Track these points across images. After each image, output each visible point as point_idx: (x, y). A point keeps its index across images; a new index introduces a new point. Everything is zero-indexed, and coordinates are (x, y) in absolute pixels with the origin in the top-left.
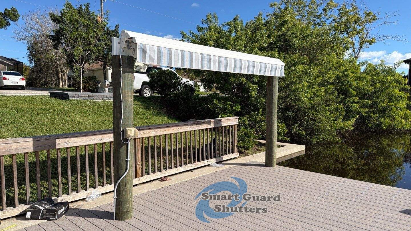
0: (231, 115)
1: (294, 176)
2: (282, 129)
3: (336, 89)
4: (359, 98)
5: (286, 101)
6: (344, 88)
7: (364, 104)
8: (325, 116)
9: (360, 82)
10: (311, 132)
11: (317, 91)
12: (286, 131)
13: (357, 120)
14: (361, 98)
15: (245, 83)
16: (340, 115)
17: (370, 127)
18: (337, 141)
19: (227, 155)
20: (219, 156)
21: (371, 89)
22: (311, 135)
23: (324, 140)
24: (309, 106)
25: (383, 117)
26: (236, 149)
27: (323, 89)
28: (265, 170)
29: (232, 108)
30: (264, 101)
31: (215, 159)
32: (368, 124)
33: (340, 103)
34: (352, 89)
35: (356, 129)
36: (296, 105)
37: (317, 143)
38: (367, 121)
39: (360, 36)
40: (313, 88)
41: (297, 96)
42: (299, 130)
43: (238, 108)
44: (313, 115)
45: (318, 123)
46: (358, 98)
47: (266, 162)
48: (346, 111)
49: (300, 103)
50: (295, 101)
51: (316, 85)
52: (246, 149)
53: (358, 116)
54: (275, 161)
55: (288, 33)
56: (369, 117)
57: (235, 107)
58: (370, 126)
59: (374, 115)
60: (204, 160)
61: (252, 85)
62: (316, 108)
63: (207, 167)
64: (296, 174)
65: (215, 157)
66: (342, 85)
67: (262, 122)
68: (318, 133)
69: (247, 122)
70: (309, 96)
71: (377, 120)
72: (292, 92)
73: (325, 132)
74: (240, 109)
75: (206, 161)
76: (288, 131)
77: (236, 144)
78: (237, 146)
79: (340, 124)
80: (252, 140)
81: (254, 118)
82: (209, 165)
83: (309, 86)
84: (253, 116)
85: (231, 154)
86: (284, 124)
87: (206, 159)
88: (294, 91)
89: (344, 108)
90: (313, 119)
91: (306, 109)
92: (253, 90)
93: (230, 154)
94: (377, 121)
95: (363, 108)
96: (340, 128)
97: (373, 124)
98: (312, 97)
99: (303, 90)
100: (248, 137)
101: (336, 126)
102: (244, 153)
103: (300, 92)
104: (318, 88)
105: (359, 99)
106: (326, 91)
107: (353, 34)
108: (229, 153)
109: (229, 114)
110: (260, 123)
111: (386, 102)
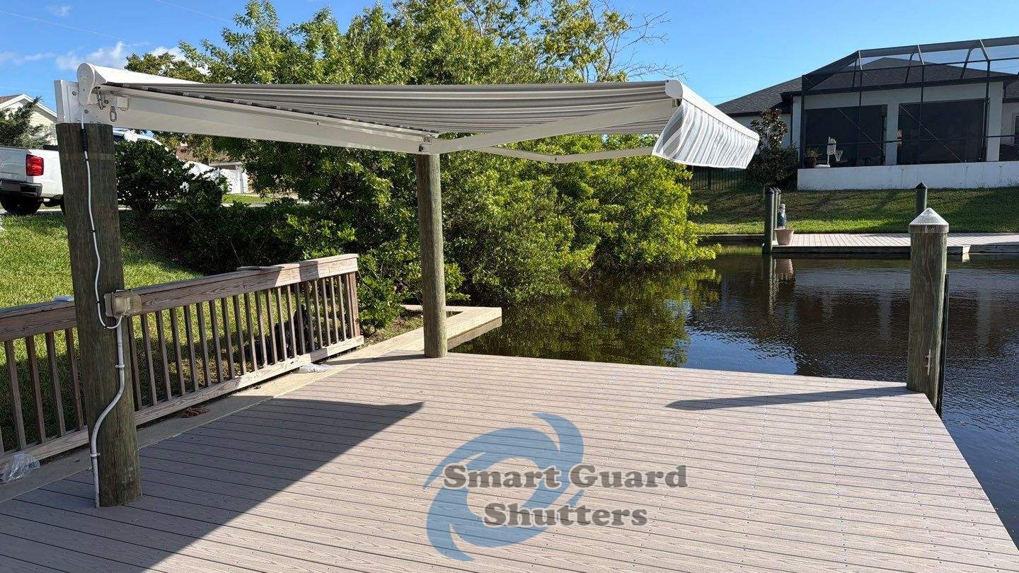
0: (333, 250)
1: (484, 368)
2: (452, 276)
3: (554, 183)
4: (600, 201)
5: (456, 214)
6: (569, 182)
7: (609, 214)
8: (536, 242)
9: (599, 167)
10: (511, 277)
11: (518, 189)
12: (462, 279)
13: (598, 247)
14: (603, 202)
15: (362, 174)
16: (566, 238)
17: (623, 261)
18: (563, 294)
19: (336, 343)
20: (318, 346)
21: (621, 181)
22: (510, 285)
23: (538, 293)
24: (503, 223)
25: (645, 238)
26: (357, 327)
27: (530, 183)
28: (424, 364)
29: (334, 233)
30: (408, 214)
31: (308, 355)
32: (618, 254)
33: (563, 212)
34: (585, 182)
35: (598, 265)
36: (478, 222)
37: (524, 300)
38: (616, 248)
39: (596, 64)
40: (509, 183)
41: (477, 202)
42: (486, 275)
43: (350, 235)
44: (513, 241)
45: (524, 259)
46: (597, 201)
47: (426, 349)
48: (577, 230)
49: (485, 218)
50: (473, 213)
51: (514, 176)
52: (377, 327)
53: (599, 239)
54: (445, 344)
55: (448, 59)
56: (620, 241)
57: (342, 231)
58: (623, 258)
59: (629, 235)
60: (284, 360)
61: (378, 179)
62: (518, 226)
63: (293, 376)
64: (487, 364)
65: (309, 350)
66: (567, 176)
67: (408, 264)
68: (524, 279)
69: (373, 266)
70: (501, 200)
71: (635, 244)
72: (466, 192)
73: (538, 276)
74: (356, 235)
75: (288, 361)
76: (464, 279)
77: (355, 315)
78: (358, 321)
79: (567, 257)
80: (391, 304)
81: (390, 255)
82: (295, 371)
83: (501, 180)
84: (387, 251)
85: (346, 340)
86: (455, 265)
87: (288, 357)
88: (471, 191)
89: (572, 224)
90: (513, 252)
91: (498, 229)
92: (381, 191)
93: (343, 340)
94: (635, 248)
95: (608, 221)
96: (566, 266)
97: (629, 255)
98: (509, 204)
99: (489, 187)
100: (382, 298)
101: (560, 263)
102: (375, 335)
103: (484, 192)
104: (520, 183)
105: (601, 203)
106: (536, 190)
107: (583, 61)
108: (342, 338)
109: (329, 248)
110: (405, 266)
111: (650, 207)
